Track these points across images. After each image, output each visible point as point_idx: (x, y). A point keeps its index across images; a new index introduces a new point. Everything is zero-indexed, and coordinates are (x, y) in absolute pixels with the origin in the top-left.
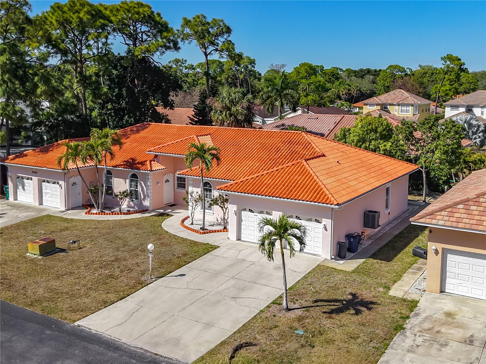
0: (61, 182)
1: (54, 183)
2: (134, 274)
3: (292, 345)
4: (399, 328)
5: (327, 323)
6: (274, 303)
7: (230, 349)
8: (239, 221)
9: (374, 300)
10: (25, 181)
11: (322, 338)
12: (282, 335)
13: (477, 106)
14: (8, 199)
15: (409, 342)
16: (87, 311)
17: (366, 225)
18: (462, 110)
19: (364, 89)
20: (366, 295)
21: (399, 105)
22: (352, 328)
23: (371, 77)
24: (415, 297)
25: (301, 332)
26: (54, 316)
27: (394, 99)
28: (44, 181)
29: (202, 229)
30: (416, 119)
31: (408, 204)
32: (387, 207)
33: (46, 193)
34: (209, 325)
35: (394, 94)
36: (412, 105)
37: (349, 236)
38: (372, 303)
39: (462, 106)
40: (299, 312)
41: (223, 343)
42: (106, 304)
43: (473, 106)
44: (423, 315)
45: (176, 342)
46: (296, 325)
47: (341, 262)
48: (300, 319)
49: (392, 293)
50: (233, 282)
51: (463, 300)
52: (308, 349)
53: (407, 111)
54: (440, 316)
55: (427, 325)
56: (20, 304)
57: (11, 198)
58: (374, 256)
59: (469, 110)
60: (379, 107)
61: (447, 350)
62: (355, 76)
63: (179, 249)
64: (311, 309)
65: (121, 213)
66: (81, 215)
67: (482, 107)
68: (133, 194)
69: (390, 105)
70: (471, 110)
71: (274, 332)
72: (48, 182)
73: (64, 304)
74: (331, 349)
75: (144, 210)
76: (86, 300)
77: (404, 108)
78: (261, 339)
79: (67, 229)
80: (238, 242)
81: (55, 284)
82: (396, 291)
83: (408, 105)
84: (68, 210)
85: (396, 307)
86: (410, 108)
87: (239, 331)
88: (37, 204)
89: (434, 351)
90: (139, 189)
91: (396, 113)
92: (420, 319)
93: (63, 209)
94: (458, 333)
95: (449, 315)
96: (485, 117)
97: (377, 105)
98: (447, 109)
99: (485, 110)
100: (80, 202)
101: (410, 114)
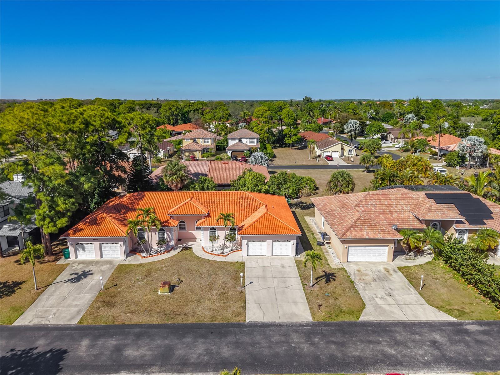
2: (232, 289)
3: (332, 301)
4: (352, 282)
5: (330, 287)
6: (303, 285)
11: (336, 294)
12: (324, 298)
13: (243, 138)
15: (361, 286)
16: (242, 314)
18: (237, 141)
20: (327, 270)
21: (203, 139)
22: (340, 287)
24: (340, 266)
25: (327, 294)
27: (199, 135)
29: (222, 253)
30: (213, 146)
34: (296, 303)
35: (197, 131)
36: (210, 139)
38: (333, 274)
39: (237, 139)
40: (317, 286)
43: (241, 138)
46: (322, 292)
47: (299, 256)
52: (338, 301)
53: (208, 142)
54: (357, 272)
55: (358, 278)
57: (72, 257)
58: (305, 249)
59: (240, 140)
60: (192, 141)
67: (246, 139)
68: (161, 241)
69: (198, 139)
70: (241, 140)
71: (320, 298)
74: (344, 298)
77: (206, 141)
78: (320, 302)
83: (208, 139)
84: (127, 257)
85: (341, 273)
86: (209, 140)
87: (309, 302)
89: (370, 288)
91: (202, 143)
93: (124, 258)
94: (369, 278)
96: (248, 144)
97: (191, 139)
98: (230, 141)
99: (248, 140)
100: (128, 250)
101: (210, 144)
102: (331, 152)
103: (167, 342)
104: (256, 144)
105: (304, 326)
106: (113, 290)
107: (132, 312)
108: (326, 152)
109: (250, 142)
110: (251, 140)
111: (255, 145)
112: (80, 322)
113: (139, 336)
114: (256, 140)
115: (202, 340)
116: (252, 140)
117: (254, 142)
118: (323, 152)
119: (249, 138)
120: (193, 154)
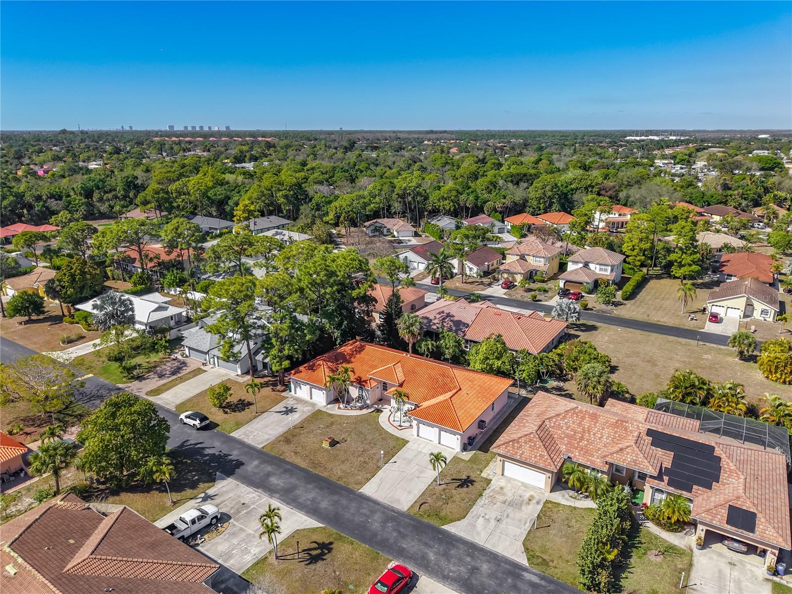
1: (319, 390)
2: (374, 461)
3: (440, 503)
4: (481, 495)
5: (454, 491)
6: (434, 481)
7: (418, 505)
8: (418, 428)
9: (475, 479)
10: (301, 385)
11: (451, 500)
12: (437, 498)
13: (592, 263)
14: (290, 391)
15: (483, 502)
16: (362, 484)
17: (479, 428)
18: (581, 265)
19: (517, 199)
20: (472, 478)
21: (534, 257)
22: (463, 495)
23: (525, 185)
24: (490, 477)
25: (444, 497)
26: (350, 487)
29: (400, 426)
30: (545, 269)
31: (509, 397)
32: (493, 409)
33: (315, 394)
34: (410, 492)
36: (543, 258)
37: (469, 438)
38: (474, 481)
39: (581, 263)
40: (444, 486)
41: (416, 502)
42: (368, 480)
44: (492, 488)
45: (398, 501)
46: (442, 493)
47: (464, 453)
48: (444, 490)
49: (482, 475)
50: (417, 467)
51: (509, 480)
52: (446, 505)
53: (540, 262)
54: (498, 489)
55: (491, 494)
56: (334, 479)
57: (293, 392)
58: (480, 449)
59: (586, 265)
60: (518, 257)
61: (495, 506)
62: (512, 181)
63: (392, 443)
64: (449, 484)
65: (356, 408)
66: (335, 410)
67: (595, 264)
68: (360, 398)
71: (434, 496)
72: (316, 389)
73: (351, 480)
74: (454, 506)
75: (368, 407)
76: (359, 477)
77: (538, 259)
78: (430, 500)
80: (418, 437)
81: (343, 467)
82: (484, 475)
84: (328, 405)
85: (482, 483)
87: (421, 496)
88: (309, 399)
89: (490, 507)
90: (364, 394)
91: (531, 262)
92: (490, 490)
93: (325, 404)
94: (502, 498)
95: (502, 488)
96: (597, 271)
97: (517, 255)
98: (570, 264)
99: (598, 267)
100: (332, 398)
101: (542, 264)
102: (726, 307)
104: (608, 273)
105: (394, 512)
106: (297, 430)
107: (296, 453)
108: (717, 306)
109: (601, 269)
110: (602, 267)
111: (607, 275)
112: (263, 448)
113: (286, 471)
114: (609, 268)
115: (318, 491)
116: (603, 267)
117: (606, 270)
118: (711, 304)
119: (600, 265)
120: (513, 277)
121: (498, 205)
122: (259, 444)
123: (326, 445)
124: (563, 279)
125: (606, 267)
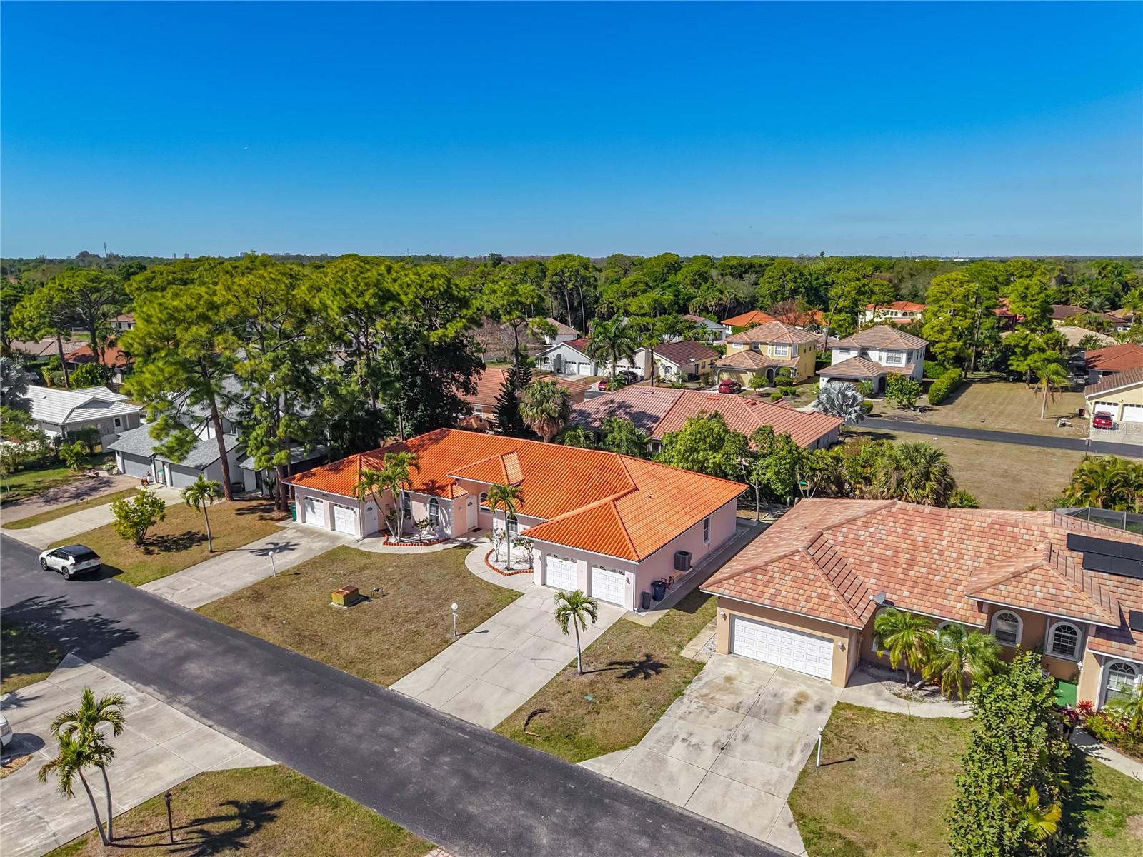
0: (355, 509)
1: (348, 508)
2: (439, 630)
3: (580, 712)
4: (679, 694)
5: (615, 687)
6: (570, 665)
7: (525, 715)
8: (545, 566)
9: (665, 662)
10: (314, 502)
11: (608, 704)
12: (574, 702)
13: (874, 349)
14: (295, 519)
15: (683, 708)
16: (398, 674)
17: (676, 567)
18: (854, 353)
19: (741, 296)
20: (659, 656)
21: (773, 345)
22: (637, 694)
23: (753, 277)
24: (703, 658)
25: (590, 698)
26: (370, 680)
27: (766, 336)
28: (336, 505)
29: (508, 569)
30: (793, 364)
32: (706, 538)
33: (339, 518)
34: (509, 690)
35: (768, 327)
36: (790, 345)
37: (654, 584)
38: (662, 666)
39: (854, 349)
40: (592, 676)
41: (520, 710)
42: (415, 666)
43: (868, 349)
44: (705, 680)
45: (479, 708)
46: (587, 690)
47: (644, 614)
48: (592, 684)
49: (684, 653)
50: (534, 640)
51: (746, 662)
52: (593, 716)
53: (783, 353)
54: (720, 681)
55: (704, 691)
56: (335, 665)
57: (299, 520)
58: (679, 606)
59: (863, 353)
60: (747, 347)
61: (713, 717)
62: (732, 274)
63: (484, 598)
64: (603, 672)
65: (421, 543)
66: (377, 546)
67: (879, 350)
68: (433, 521)
69: (762, 343)
70: (867, 354)
71: (566, 698)
72: (340, 506)
73: (377, 667)
74: (613, 716)
75: (446, 540)
76: (396, 662)
77: (780, 349)
78: (555, 705)
79: (366, 567)
80: (544, 587)
81: (364, 642)
82: (687, 653)
83: (784, 345)
84: (364, 538)
85: (682, 670)
86: (788, 349)
87: (535, 697)
88: (329, 529)
89: (702, 718)
90: (440, 515)
91: (769, 355)
92: (701, 683)
93: (359, 537)
94: (729, 700)
95: (729, 679)
96: (884, 363)
97: (744, 344)
98: (835, 353)
99: (884, 355)
100: (376, 527)
101: (787, 357)
102: (1121, 404)
103: (247, 671)
104: (903, 364)
105: (463, 731)
106: (287, 579)
107: (267, 618)
108: (1103, 403)
109: (889, 359)
110: (891, 355)
111: (900, 368)
112: (198, 609)
113: (230, 650)
114: (905, 355)
116: (894, 355)
117: (898, 360)
118: (1093, 401)
119: (889, 351)
120: (739, 378)
121: (711, 302)
122: (193, 602)
123: (337, 602)
124: (825, 375)
125: (898, 355)
